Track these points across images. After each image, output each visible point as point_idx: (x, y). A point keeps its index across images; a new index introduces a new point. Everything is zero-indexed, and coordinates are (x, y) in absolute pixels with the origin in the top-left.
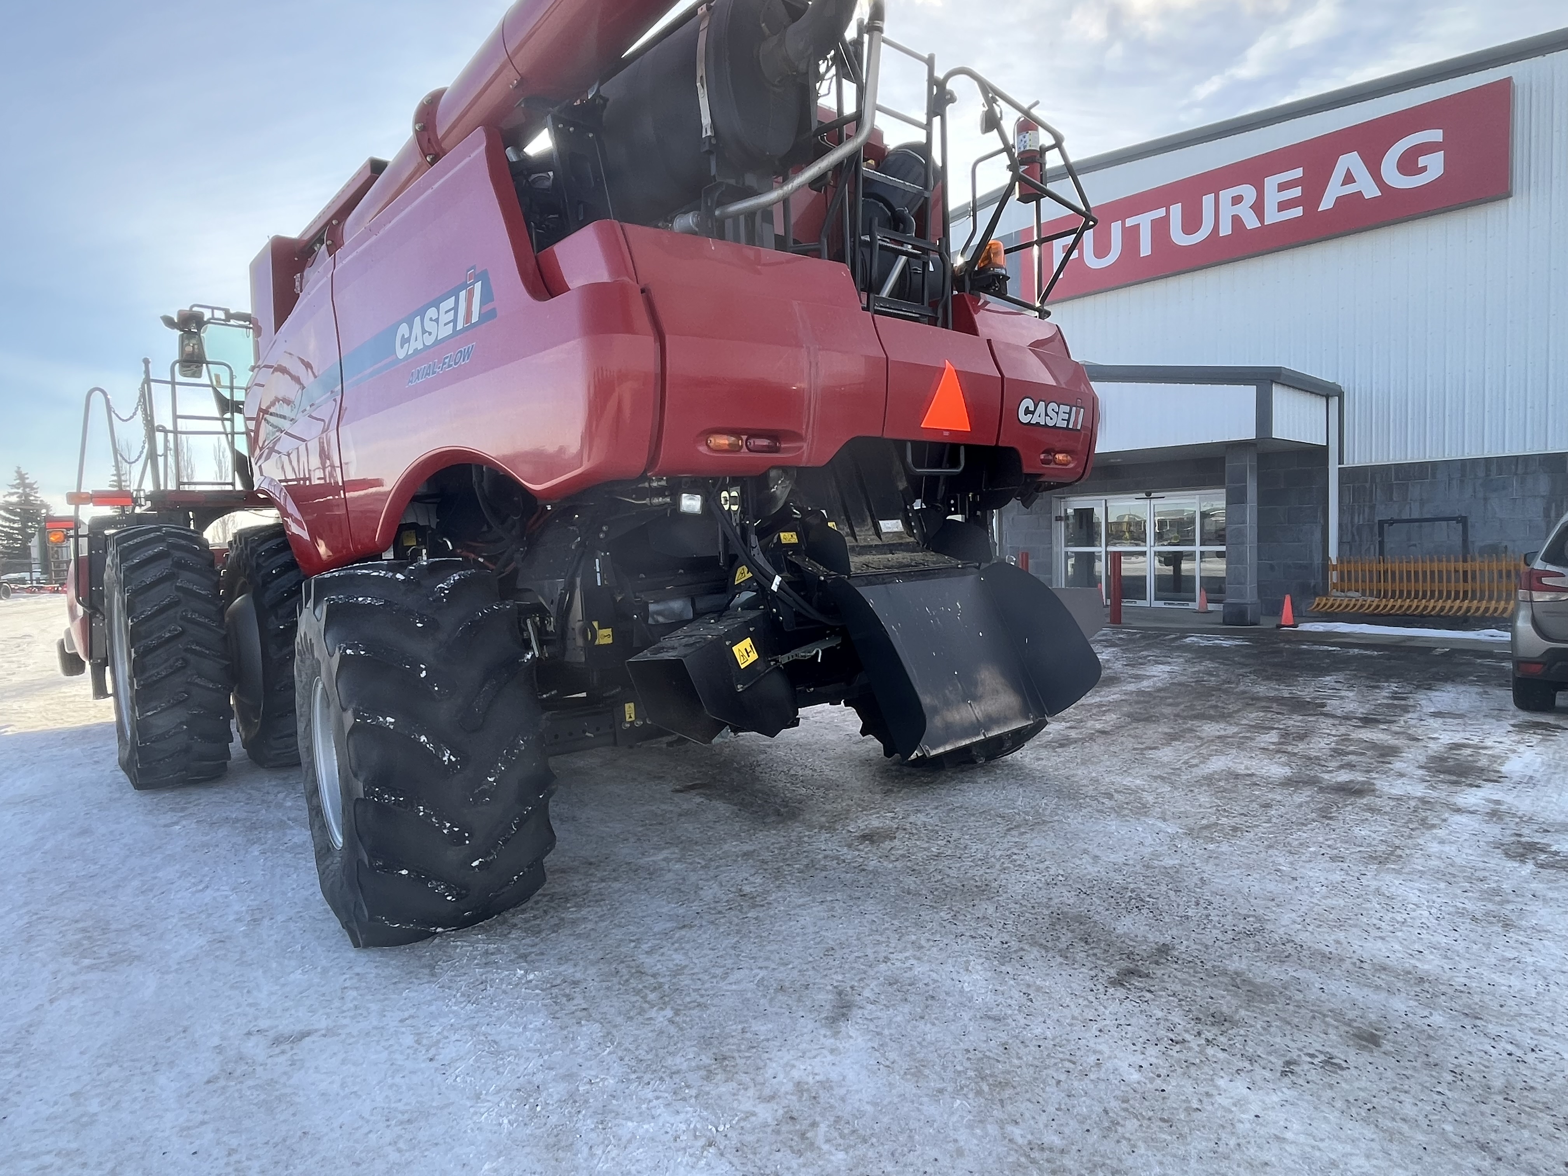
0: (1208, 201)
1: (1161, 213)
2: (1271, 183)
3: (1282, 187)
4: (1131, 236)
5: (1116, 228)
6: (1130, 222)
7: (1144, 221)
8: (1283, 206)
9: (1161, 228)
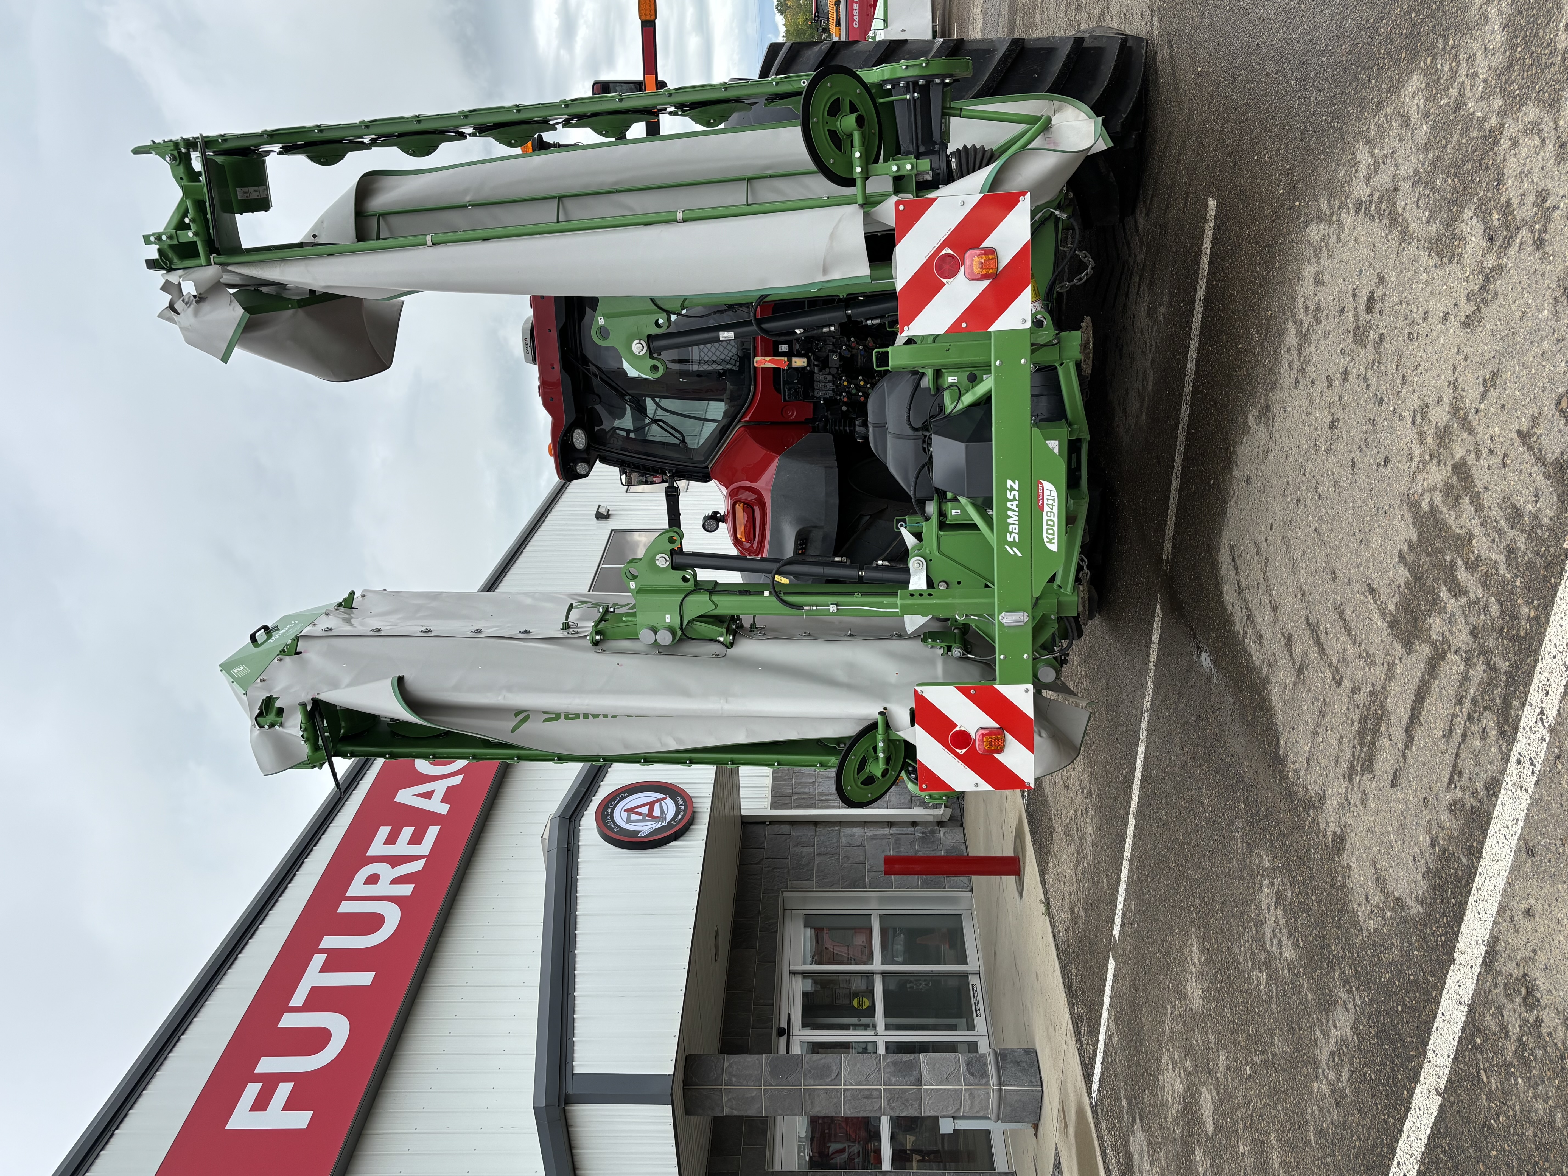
0: (347, 907)
1: (319, 959)
2: (377, 848)
3: (391, 840)
5: (292, 1019)
6: (299, 998)
7: (314, 978)
8: (416, 840)
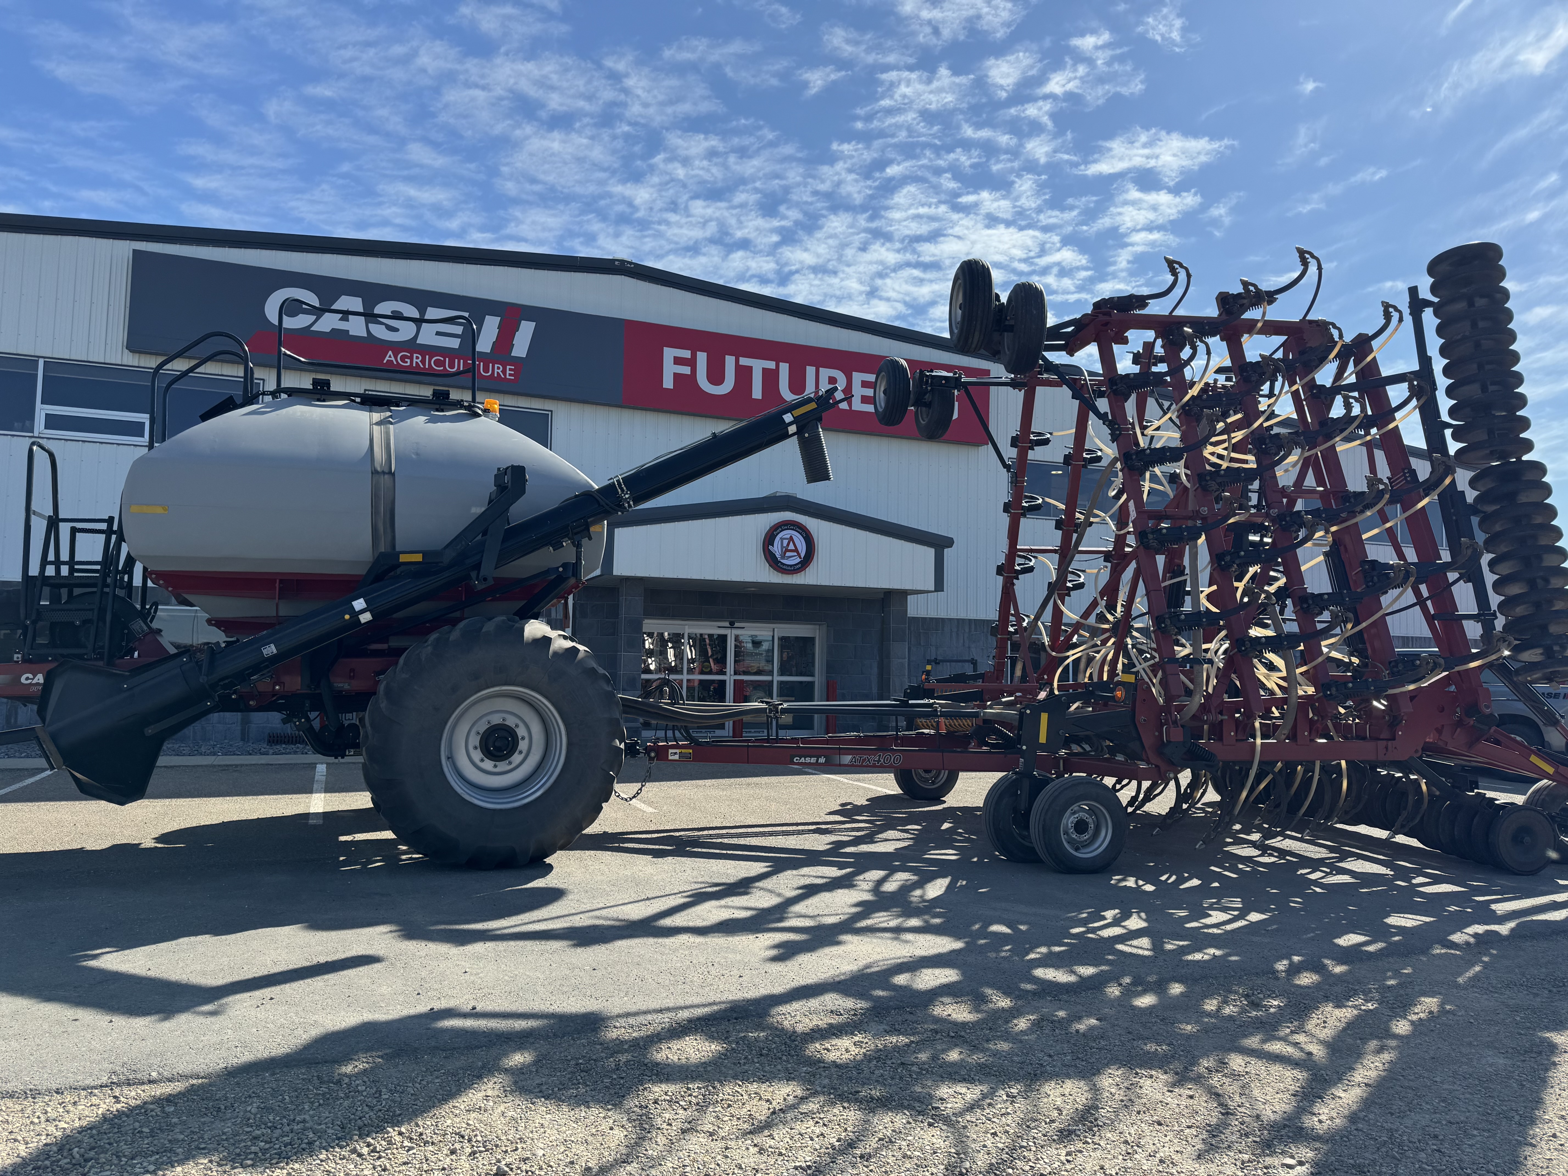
0: (810, 371)
1: (771, 365)
2: (858, 377)
4: (744, 375)
5: (730, 361)
6: (744, 361)
7: (758, 366)
9: (770, 377)
